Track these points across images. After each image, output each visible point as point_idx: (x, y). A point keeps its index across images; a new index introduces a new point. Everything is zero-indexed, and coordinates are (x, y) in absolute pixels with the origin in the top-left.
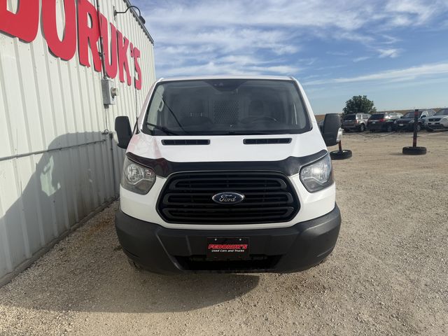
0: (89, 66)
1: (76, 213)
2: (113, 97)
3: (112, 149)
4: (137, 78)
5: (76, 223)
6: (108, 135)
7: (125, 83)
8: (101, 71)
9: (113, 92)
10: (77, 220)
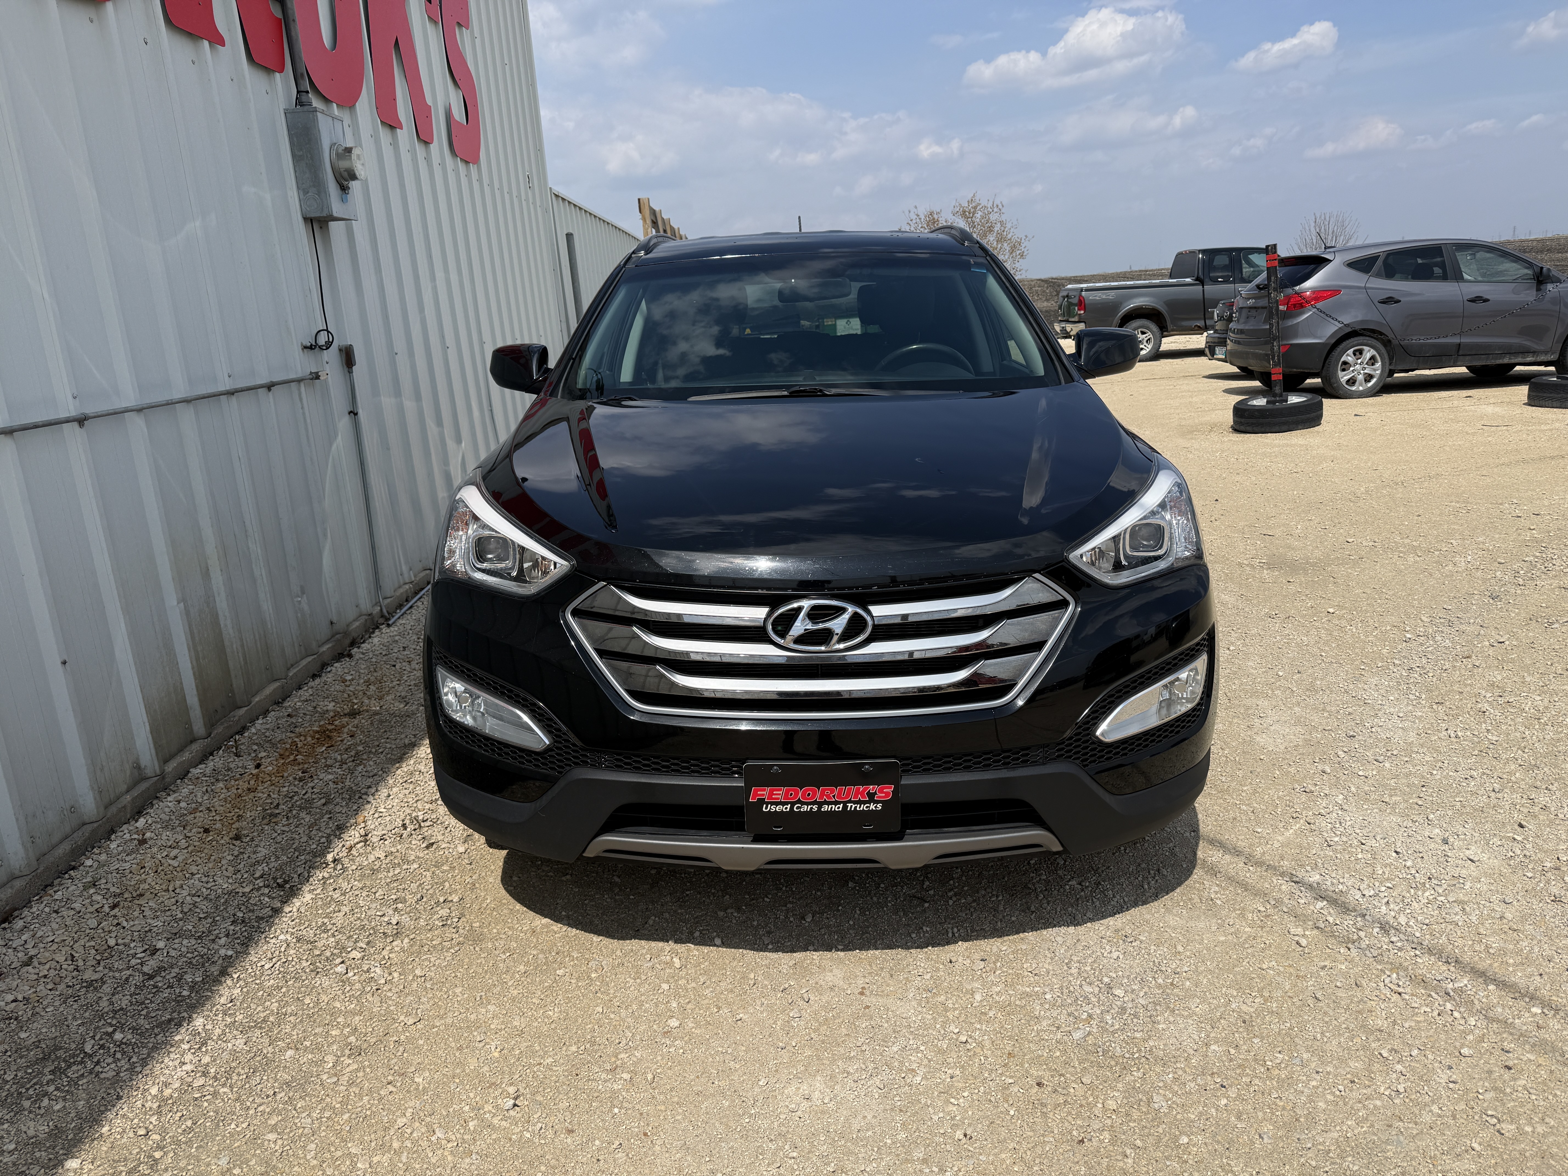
0: (217, 40)
1: (192, 699)
2: (344, 189)
3: (354, 413)
4: (458, 114)
5: (193, 740)
6: (331, 356)
7: (406, 134)
8: (281, 70)
9: (343, 164)
10: (199, 727)
